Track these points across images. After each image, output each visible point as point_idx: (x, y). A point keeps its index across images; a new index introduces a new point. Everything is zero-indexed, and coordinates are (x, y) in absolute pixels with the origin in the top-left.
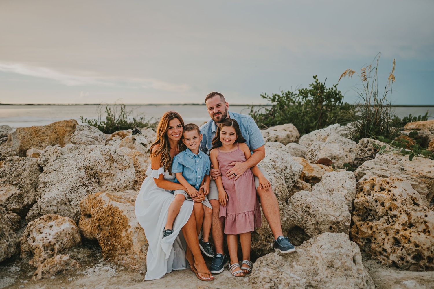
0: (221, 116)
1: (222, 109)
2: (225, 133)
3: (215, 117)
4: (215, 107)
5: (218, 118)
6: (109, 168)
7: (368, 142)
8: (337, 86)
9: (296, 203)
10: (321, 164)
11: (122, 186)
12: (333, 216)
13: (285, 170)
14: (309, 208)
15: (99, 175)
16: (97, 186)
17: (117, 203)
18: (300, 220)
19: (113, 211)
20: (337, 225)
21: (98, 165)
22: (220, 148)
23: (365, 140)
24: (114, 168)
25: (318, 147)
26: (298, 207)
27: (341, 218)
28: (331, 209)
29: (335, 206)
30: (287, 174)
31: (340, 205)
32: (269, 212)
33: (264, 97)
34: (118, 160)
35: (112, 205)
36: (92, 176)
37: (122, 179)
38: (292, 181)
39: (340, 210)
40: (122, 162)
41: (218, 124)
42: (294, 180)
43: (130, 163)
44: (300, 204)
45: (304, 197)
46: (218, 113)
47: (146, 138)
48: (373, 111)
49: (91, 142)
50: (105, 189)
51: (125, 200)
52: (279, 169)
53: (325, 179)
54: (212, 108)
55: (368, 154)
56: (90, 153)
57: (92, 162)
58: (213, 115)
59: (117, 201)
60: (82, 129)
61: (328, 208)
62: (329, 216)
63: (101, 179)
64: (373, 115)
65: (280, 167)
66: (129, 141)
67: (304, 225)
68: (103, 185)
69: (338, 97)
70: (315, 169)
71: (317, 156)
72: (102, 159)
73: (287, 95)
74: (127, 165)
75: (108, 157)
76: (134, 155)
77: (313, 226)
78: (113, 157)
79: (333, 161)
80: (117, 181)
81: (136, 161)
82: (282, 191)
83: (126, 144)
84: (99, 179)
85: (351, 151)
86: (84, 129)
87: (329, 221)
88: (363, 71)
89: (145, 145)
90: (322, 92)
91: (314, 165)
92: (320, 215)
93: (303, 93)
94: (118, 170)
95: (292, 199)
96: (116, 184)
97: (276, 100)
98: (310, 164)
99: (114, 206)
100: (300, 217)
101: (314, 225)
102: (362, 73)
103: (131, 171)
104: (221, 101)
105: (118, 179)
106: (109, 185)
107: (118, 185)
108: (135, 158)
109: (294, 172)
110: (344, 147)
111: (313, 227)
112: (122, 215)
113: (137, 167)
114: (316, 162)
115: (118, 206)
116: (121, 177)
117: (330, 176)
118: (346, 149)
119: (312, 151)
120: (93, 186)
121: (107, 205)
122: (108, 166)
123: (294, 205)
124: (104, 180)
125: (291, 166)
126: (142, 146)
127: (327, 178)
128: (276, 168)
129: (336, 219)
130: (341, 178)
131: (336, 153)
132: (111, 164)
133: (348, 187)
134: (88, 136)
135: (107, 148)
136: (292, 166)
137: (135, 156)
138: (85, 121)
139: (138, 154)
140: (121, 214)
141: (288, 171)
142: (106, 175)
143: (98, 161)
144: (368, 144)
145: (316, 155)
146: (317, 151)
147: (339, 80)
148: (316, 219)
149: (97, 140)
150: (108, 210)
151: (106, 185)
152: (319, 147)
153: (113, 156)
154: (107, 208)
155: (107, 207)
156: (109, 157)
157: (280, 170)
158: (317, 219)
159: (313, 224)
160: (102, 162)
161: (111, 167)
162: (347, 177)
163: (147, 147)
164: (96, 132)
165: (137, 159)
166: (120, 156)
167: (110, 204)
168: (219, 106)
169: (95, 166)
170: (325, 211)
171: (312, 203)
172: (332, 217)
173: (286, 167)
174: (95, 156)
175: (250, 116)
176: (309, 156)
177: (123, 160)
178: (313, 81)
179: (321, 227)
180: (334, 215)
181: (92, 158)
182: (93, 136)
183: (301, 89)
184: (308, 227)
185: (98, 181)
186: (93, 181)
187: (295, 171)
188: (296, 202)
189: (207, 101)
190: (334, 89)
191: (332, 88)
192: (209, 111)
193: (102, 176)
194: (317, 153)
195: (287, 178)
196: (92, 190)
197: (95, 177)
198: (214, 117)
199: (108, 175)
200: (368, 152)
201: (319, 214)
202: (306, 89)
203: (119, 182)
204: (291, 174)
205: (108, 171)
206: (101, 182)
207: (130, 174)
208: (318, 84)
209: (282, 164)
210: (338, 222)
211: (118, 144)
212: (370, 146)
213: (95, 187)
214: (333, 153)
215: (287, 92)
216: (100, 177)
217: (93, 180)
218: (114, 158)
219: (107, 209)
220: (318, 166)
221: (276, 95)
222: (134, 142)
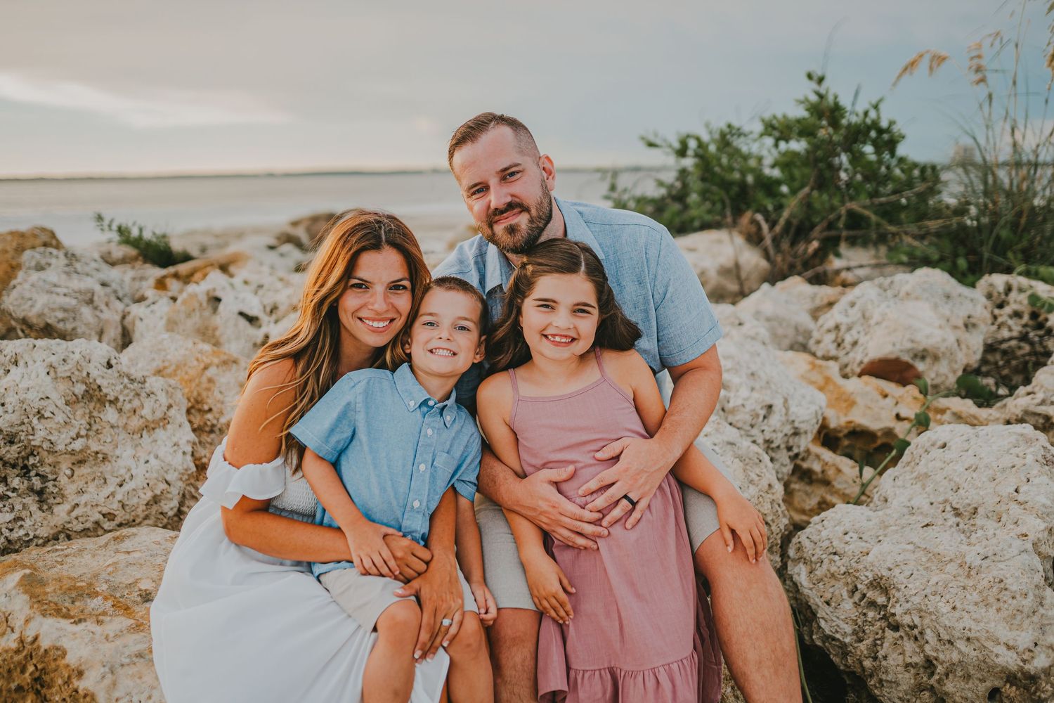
0: (522, 221)
1: (528, 189)
2: (548, 305)
3: (499, 229)
4: (493, 182)
5: (512, 230)
6: (83, 432)
7: (1009, 289)
8: (882, 106)
9: (825, 566)
10: (878, 376)
11: (135, 500)
12: (1009, 647)
13: (765, 417)
14: (885, 591)
15: (42, 462)
16: (34, 507)
17: (65, 623)
18: (847, 640)
19: (39, 667)
20: (1027, 688)
21: (35, 421)
22: (521, 372)
23: (999, 280)
24: (107, 431)
25: (859, 315)
26: (833, 582)
27: (1043, 656)
28: (992, 611)
29: (1010, 601)
30: (774, 431)
31: (1031, 597)
32: (752, 656)
33: (651, 145)
34: (121, 398)
35: (36, 639)
36: (14, 466)
37: (139, 471)
38: (790, 457)
39: (1035, 619)
40: (136, 403)
41: (517, 260)
42: (795, 450)
43: (170, 407)
44: (843, 570)
45: (855, 536)
46: (510, 206)
47: (261, 292)
48: (1006, 181)
49: (65, 310)
50: (67, 519)
51: (110, 603)
52: (742, 417)
53: (925, 455)
54: (480, 189)
55: (1010, 330)
56: (9, 371)
57: (10, 410)
58: (488, 216)
59: (67, 616)
60: (43, 262)
61: (976, 604)
62: (989, 644)
63: (50, 477)
64: (1009, 194)
65: (748, 408)
66: (196, 305)
67: (867, 663)
68: (58, 500)
69: (887, 141)
70: (859, 400)
71: (859, 349)
72: (54, 396)
73: (723, 135)
74: (159, 415)
75: (80, 389)
76: (202, 366)
77: (907, 675)
78: (99, 387)
79: (920, 366)
80: (118, 480)
81: (208, 389)
82: (769, 519)
83: (189, 316)
84: (44, 478)
85: (969, 325)
86: (49, 265)
87: (986, 666)
88: (974, 54)
89: (252, 320)
90: (835, 123)
91: (855, 385)
92: (946, 637)
93: (774, 128)
94: (123, 435)
95: (806, 543)
96: (113, 494)
97: (690, 152)
98: (841, 381)
99: (45, 643)
100: (848, 629)
101: (913, 671)
102: (972, 58)
103: (175, 439)
104: (521, 152)
105: (122, 471)
106: (83, 499)
107: (119, 497)
108: (204, 379)
109: (796, 424)
110: (947, 313)
111: (907, 680)
112: (76, 691)
113: (210, 410)
114: (858, 370)
115: (65, 643)
116: (131, 463)
117: (944, 446)
118: (954, 321)
119: (837, 327)
120: (12, 509)
121: (16, 636)
122: (80, 423)
123: (820, 572)
124: (63, 480)
125: (786, 401)
126: (243, 322)
127: (936, 453)
128: (733, 411)
129: (1024, 661)
130: (1007, 461)
131: (928, 337)
132: (95, 414)
133: (1044, 506)
134: (59, 290)
135: (77, 351)
136: (790, 402)
137: (206, 368)
138: (110, 226)
139: (216, 361)
140: (76, 683)
141: (776, 419)
142: (74, 459)
143: (37, 405)
144: (1007, 294)
145: (855, 343)
146: (857, 328)
147: (895, 84)
148: (921, 647)
149: (90, 302)
150: (20, 663)
151: (73, 499)
152: (864, 316)
153: (99, 382)
154: (17, 652)
155: (14, 645)
156: (84, 387)
157: (748, 418)
158: (927, 648)
159: (907, 666)
160: (52, 408)
161: (95, 428)
162: (1030, 459)
163: (260, 326)
164: (94, 273)
165: (210, 380)
166: (132, 381)
167: (30, 634)
168: (512, 174)
169: (23, 427)
170: (968, 622)
171: (896, 572)
172: (1001, 650)
173: (770, 407)
174: (23, 385)
175: (610, 204)
176: (828, 345)
177: (144, 395)
178: (808, 91)
179: (949, 687)
180: (1011, 643)
181: (11, 393)
182: (76, 288)
183: (767, 116)
184: (884, 677)
185: (37, 483)
186: (14, 490)
187: (801, 419)
188: (826, 561)
189: (459, 157)
190: (873, 114)
191: (866, 114)
192: (470, 201)
193: (55, 465)
194: (856, 337)
195: (774, 445)
196: (10, 526)
197: (25, 471)
198: (491, 226)
199: (80, 457)
200: (1010, 322)
201: (941, 630)
202: (784, 116)
203: (126, 487)
204: (788, 429)
205: (78, 445)
206: (52, 489)
207: (172, 450)
208: (821, 96)
209: (755, 395)
210: (1033, 678)
211: (161, 318)
212: (1015, 301)
213: (24, 514)
214: (919, 337)
215: (722, 125)
216: (48, 469)
217: (16, 482)
218: (105, 391)
219: (17, 658)
220: (868, 389)
221: (688, 136)
222: (215, 310)
